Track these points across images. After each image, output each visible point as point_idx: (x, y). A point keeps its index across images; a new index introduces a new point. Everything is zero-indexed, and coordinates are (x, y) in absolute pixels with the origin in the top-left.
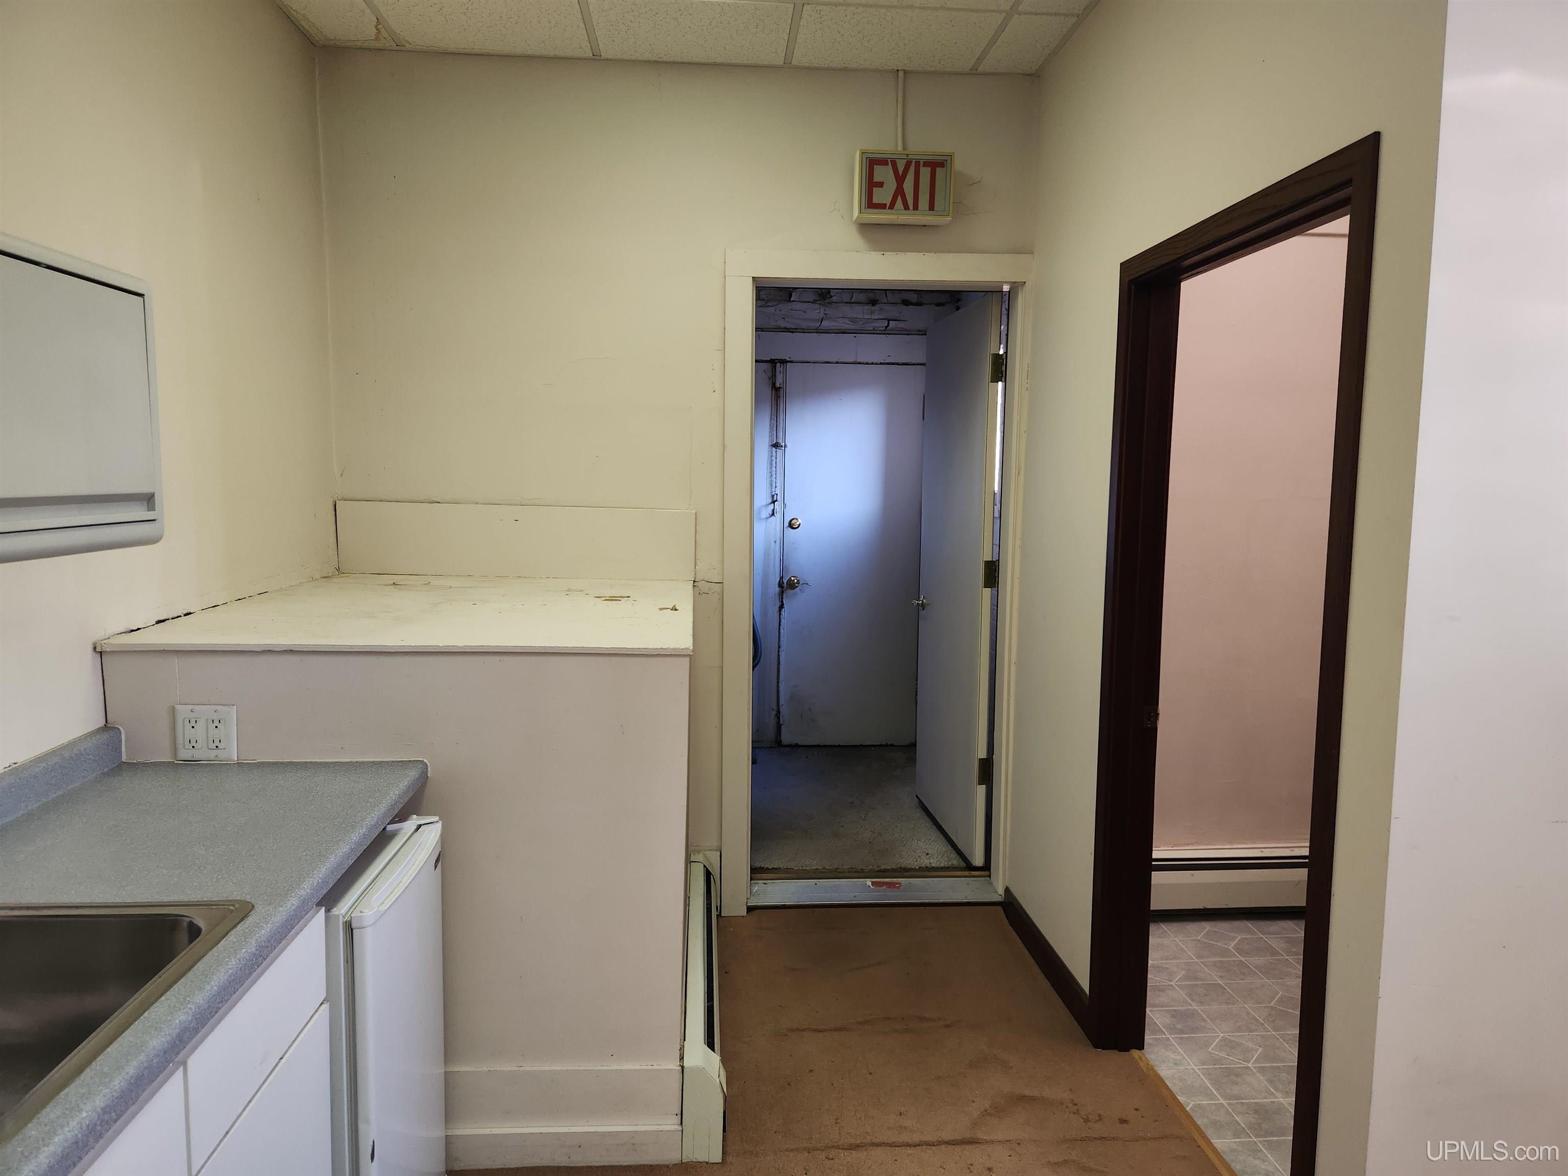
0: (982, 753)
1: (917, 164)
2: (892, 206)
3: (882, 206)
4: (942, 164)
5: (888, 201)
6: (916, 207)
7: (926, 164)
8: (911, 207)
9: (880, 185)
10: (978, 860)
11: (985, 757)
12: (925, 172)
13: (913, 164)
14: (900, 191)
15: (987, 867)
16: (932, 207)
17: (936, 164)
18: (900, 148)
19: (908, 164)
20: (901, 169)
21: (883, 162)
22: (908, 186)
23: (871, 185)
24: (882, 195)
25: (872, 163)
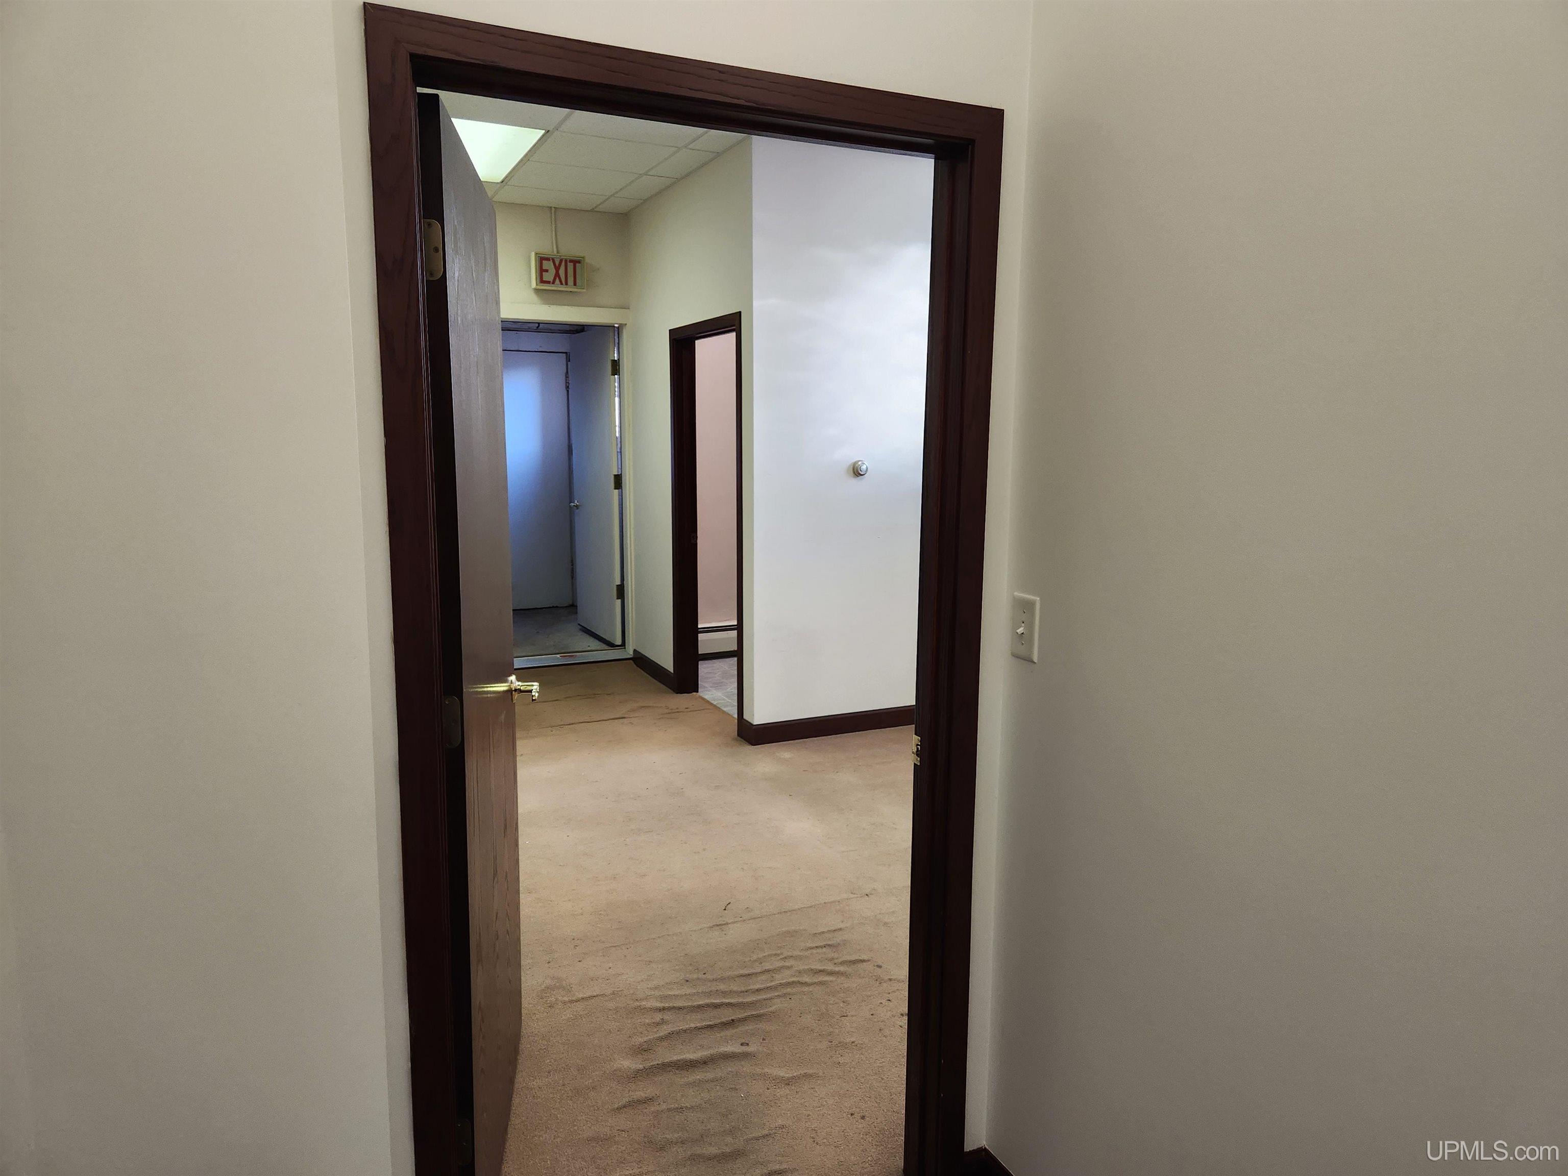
0: (618, 582)
1: (566, 261)
2: (553, 283)
3: (548, 282)
4: (579, 262)
5: (551, 279)
6: (566, 284)
7: (571, 261)
8: (564, 283)
9: (547, 271)
10: (619, 641)
11: (619, 583)
12: (570, 267)
13: (564, 261)
14: (557, 275)
15: (623, 644)
16: (575, 284)
17: (576, 262)
18: (555, 252)
19: (561, 261)
20: (557, 263)
21: (548, 259)
22: (562, 272)
23: (541, 271)
24: (548, 276)
25: (541, 259)
